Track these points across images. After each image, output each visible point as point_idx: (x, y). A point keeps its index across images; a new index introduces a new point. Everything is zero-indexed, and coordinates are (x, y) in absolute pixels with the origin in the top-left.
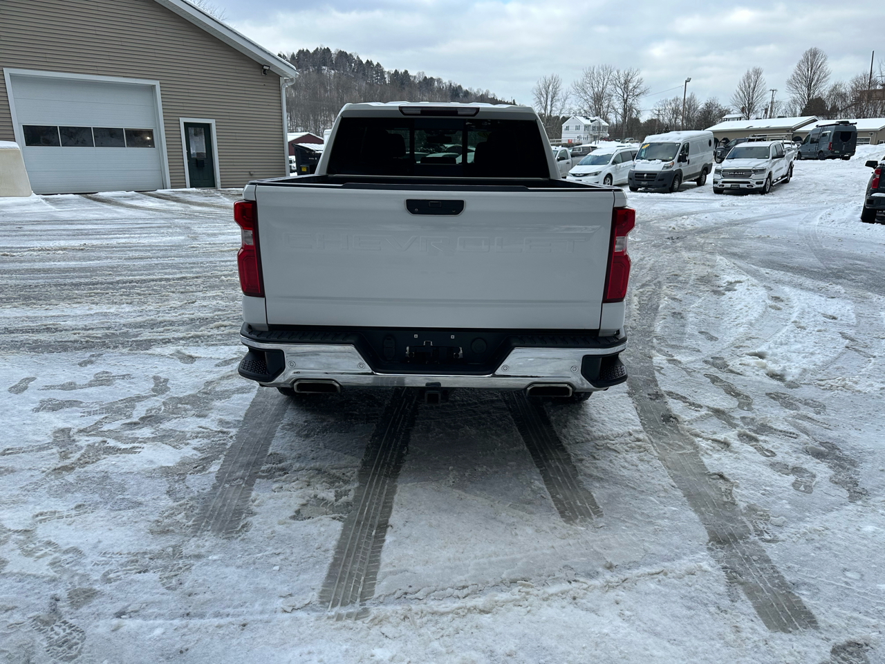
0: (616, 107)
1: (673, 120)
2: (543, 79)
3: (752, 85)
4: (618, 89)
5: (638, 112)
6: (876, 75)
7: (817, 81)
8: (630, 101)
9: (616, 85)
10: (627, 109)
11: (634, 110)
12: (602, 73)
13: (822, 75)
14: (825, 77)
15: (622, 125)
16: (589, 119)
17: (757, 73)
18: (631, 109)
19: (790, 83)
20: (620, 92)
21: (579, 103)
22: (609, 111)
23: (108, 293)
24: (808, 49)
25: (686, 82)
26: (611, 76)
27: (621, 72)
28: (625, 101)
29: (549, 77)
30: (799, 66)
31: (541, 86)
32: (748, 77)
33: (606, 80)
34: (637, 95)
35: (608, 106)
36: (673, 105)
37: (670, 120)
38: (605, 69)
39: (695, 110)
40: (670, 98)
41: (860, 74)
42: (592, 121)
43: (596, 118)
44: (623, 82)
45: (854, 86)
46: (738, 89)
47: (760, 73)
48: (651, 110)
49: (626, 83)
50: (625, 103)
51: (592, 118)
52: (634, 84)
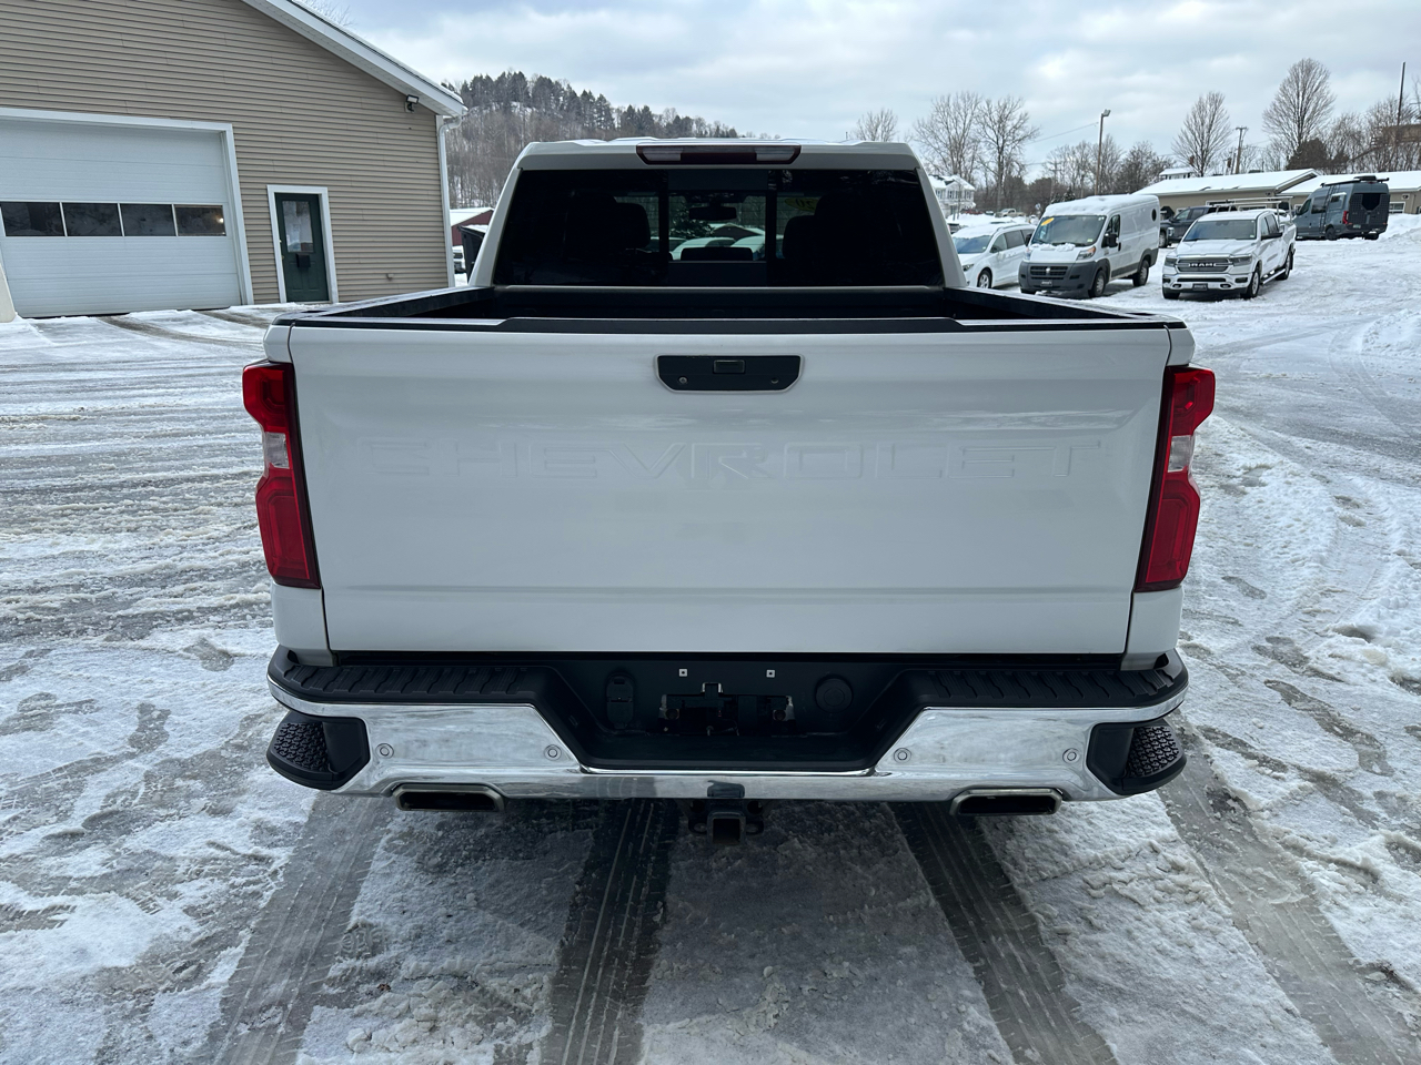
0: (986, 159)
1: (1079, 179)
2: (867, 117)
3: (1207, 121)
4: (988, 130)
5: (1022, 167)
6: (1410, 101)
7: (1314, 112)
8: (1008, 150)
9: (984, 124)
10: (1004, 163)
11: (1015, 164)
12: (962, 106)
13: (1321, 103)
14: (1326, 105)
15: (996, 189)
16: (942, 179)
17: (1216, 101)
18: (1010, 162)
19: (1268, 116)
20: (992, 135)
21: (926, 154)
22: (974, 166)
23: (97, 509)
24: (1297, 61)
25: (1103, 116)
26: (977, 111)
27: (994, 104)
28: (1001, 150)
29: (876, 113)
30: (1284, 90)
31: (864, 128)
32: (1201, 108)
33: (969, 115)
34: (1020, 140)
35: (973, 158)
36: (1078, 155)
37: (1074, 180)
38: (967, 98)
39: (1113, 162)
40: (1074, 144)
41: (1384, 100)
42: (947, 183)
43: (954, 177)
44: (996, 119)
45: (1374, 119)
46: (1185, 128)
47: (1221, 102)
48: (1044, 164)
49: (1001, 121)
50: (1000, 153)
51: (948, 179)
52: (1015, 122)
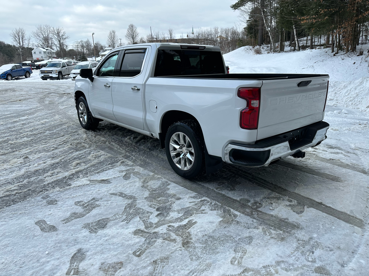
0: (56, 44)
1: (82, 50)
2: (15, 29)
3: (113, 37)
4: (55, 36)
5: (67, 46)
6: (153, 35)
7: (135, 36)
8: (62, 41)
9: (53, 34)
10: (61, 45)
11: (64, 45)
12: (46, 28)
13: (136, 34)
14: (137, 35)
15: (60, 52)
16: (45, 49)
17: (114, 32)
18: (63, 45)
19: (126, 36)
20: (56, 37)
21: (37, 41)
22: (52, 45)
24: (130, 24)
25: (93, 34)
26: (50, 30)
27: (55, 28)
28: (60, 41)
29: (18, 28)
30: (128, 31)
31: (15, 33)
32: (111, 34)
33: (48, 31)
34: (64, 39)
35: (52, 43)
36: (81, 43)
37: (81, 50)
38: (47, 26)
39: (90, 46)
40: (79, 41)
41: (149, 35)
42: (47, 50)
43: (48, 48)
44: (57, 33)
45: (147, 39)
46: (108, 38)
47: (115, 32)
48: (72, 46)
49: (58, 33)
50: (60, 42)
51: (46, 49)
52: (62, 34)
